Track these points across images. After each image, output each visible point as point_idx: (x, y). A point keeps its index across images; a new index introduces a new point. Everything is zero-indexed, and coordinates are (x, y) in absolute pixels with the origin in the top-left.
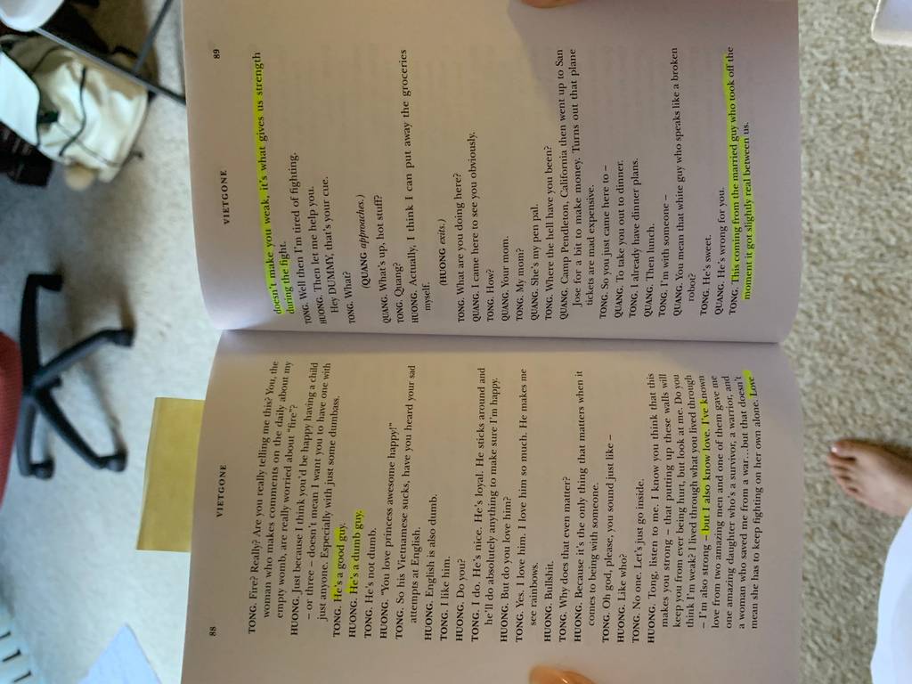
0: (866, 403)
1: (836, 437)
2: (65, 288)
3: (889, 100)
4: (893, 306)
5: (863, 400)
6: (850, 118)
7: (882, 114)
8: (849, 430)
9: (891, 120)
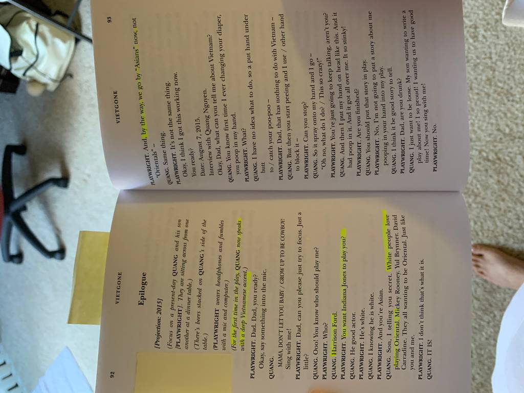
0: (490, 223)
2: (28, 154)
3: (507, 49)
4: (507, 168)
5: (488, 222)
6: (484, 59)
7: (503, 57)
8: (479, 239)
9: (508, 60)
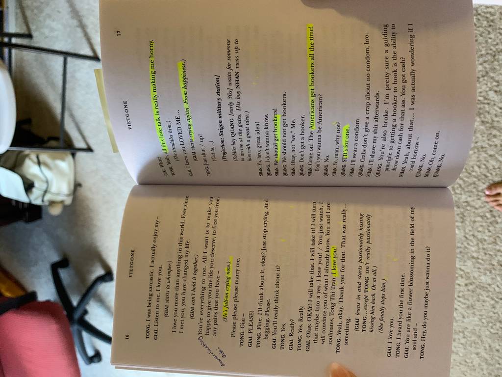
1: (485, 186)
2: (70, 265)
